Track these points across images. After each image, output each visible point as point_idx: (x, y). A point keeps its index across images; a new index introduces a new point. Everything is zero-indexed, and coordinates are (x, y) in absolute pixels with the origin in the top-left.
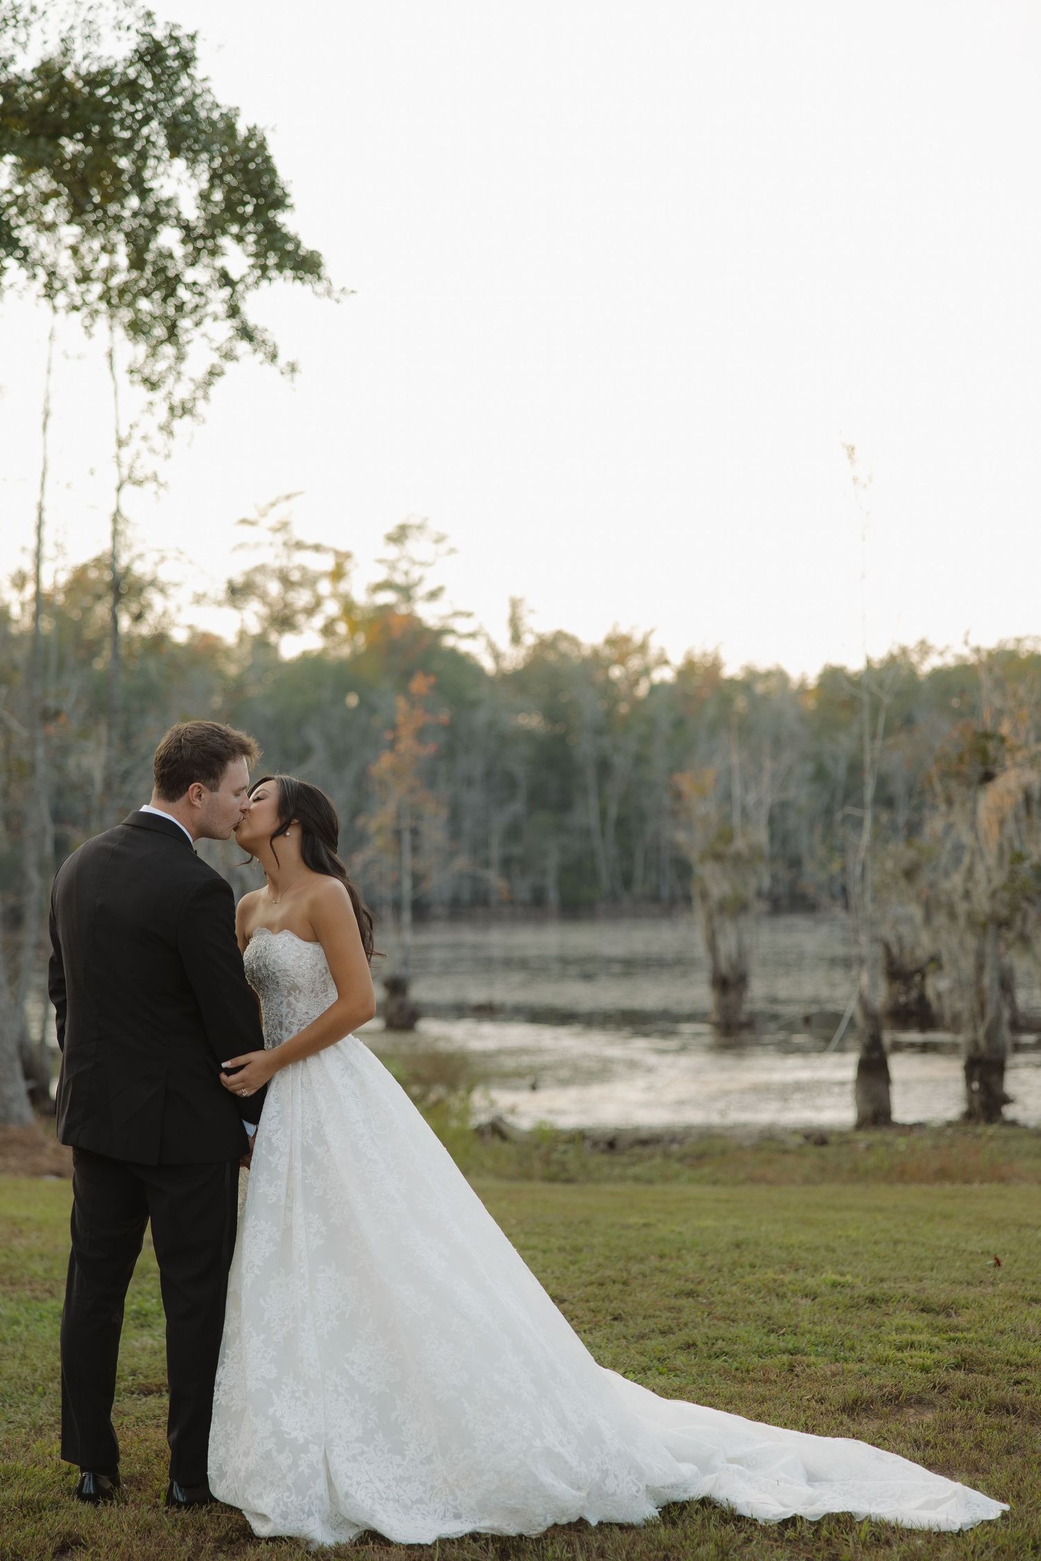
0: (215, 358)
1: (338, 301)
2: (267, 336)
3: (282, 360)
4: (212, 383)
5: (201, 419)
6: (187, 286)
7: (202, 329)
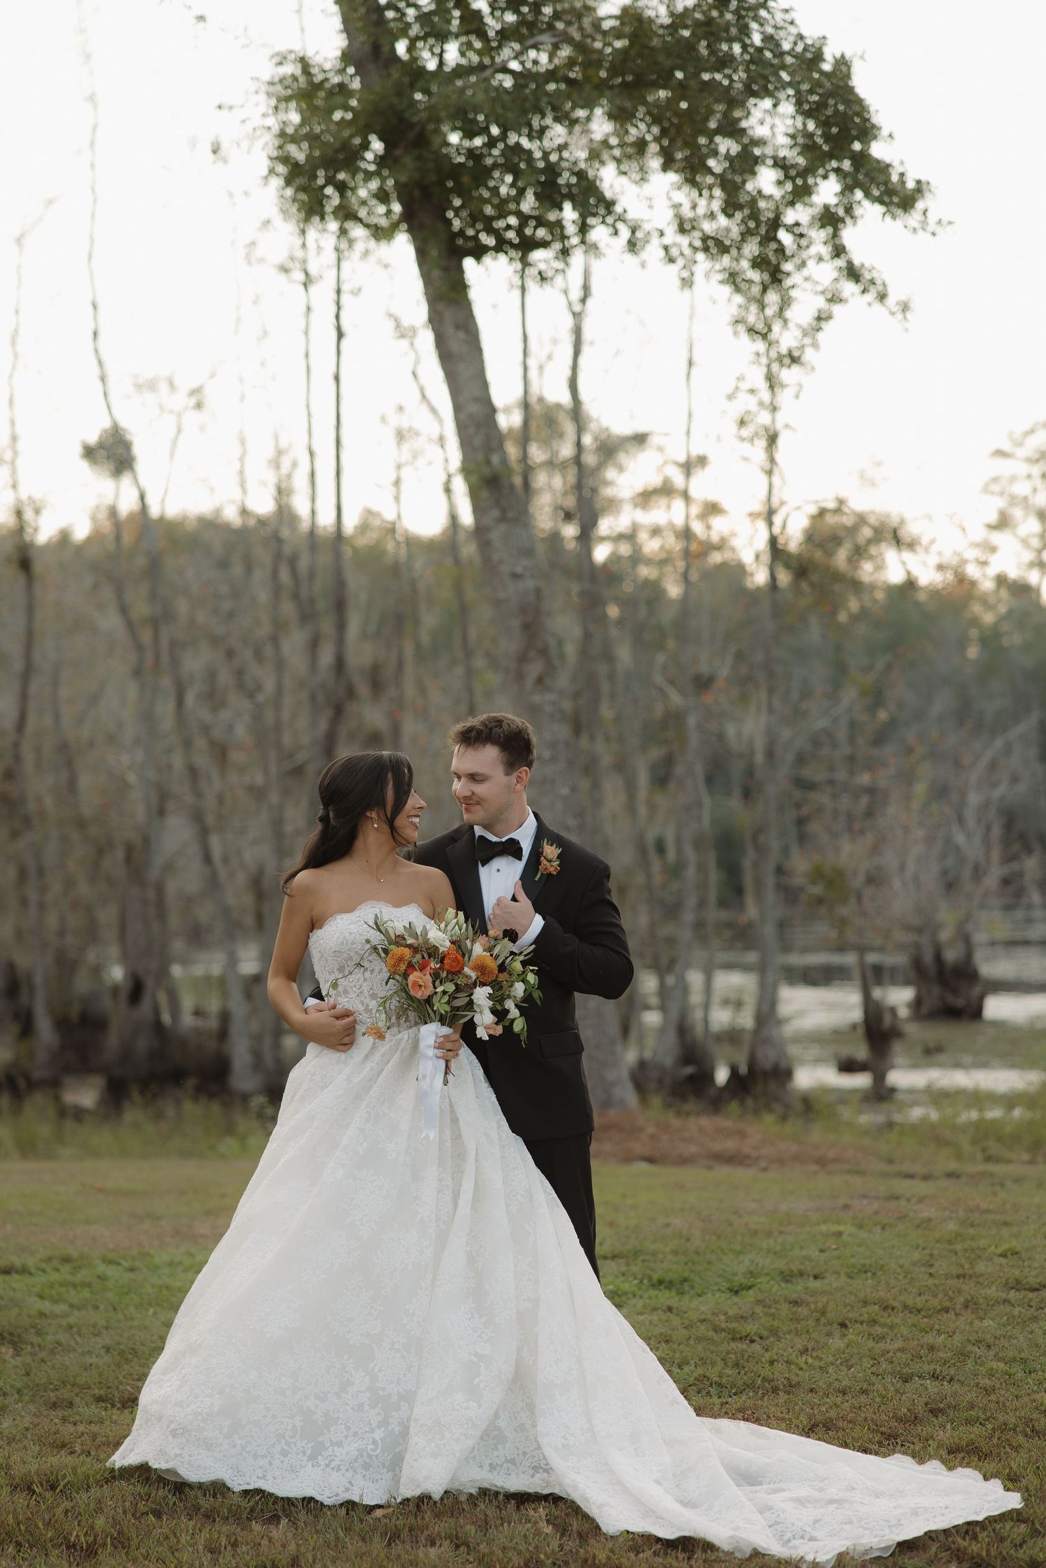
0: (820, 302)
1: (934, 234)
2: (875, 274)
3: (891, 300)
4: (821, 328)
5: (809, 367)
6: (789, 229)
7: (805, 272)
